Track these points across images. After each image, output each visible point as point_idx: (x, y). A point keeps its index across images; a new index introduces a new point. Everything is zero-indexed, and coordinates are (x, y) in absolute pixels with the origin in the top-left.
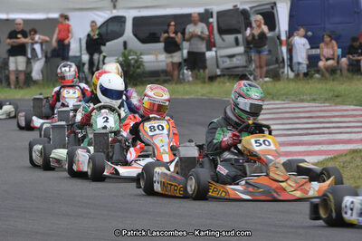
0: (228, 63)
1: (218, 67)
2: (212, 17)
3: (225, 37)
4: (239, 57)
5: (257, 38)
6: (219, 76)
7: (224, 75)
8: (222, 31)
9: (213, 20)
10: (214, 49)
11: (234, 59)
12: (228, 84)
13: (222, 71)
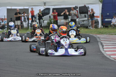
0: (82, 23)
1: (79, 24)
2: (77, 8)
3: (82, 15)
4: (86, 21)
5: (91, 15)
6: (80, 27)
7: (81, 27)
8: (81, 13)
9: (78, 9)
10: (78, 18)
11: (84, 22)
12: (83, 30)
13: (80, 25)
